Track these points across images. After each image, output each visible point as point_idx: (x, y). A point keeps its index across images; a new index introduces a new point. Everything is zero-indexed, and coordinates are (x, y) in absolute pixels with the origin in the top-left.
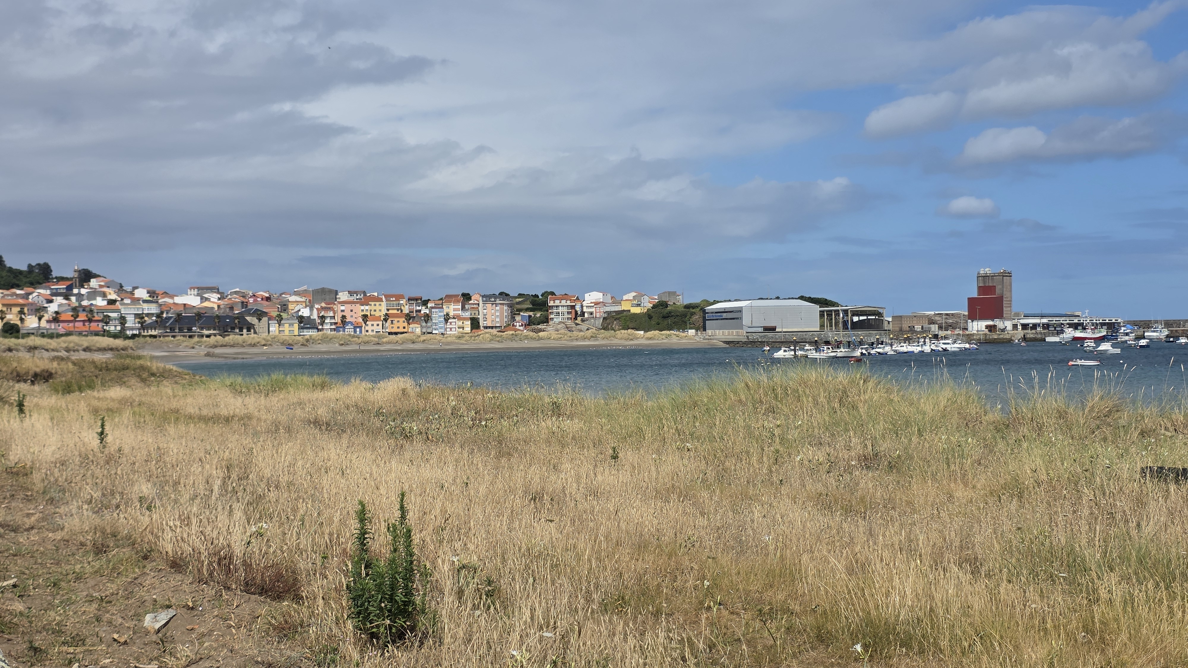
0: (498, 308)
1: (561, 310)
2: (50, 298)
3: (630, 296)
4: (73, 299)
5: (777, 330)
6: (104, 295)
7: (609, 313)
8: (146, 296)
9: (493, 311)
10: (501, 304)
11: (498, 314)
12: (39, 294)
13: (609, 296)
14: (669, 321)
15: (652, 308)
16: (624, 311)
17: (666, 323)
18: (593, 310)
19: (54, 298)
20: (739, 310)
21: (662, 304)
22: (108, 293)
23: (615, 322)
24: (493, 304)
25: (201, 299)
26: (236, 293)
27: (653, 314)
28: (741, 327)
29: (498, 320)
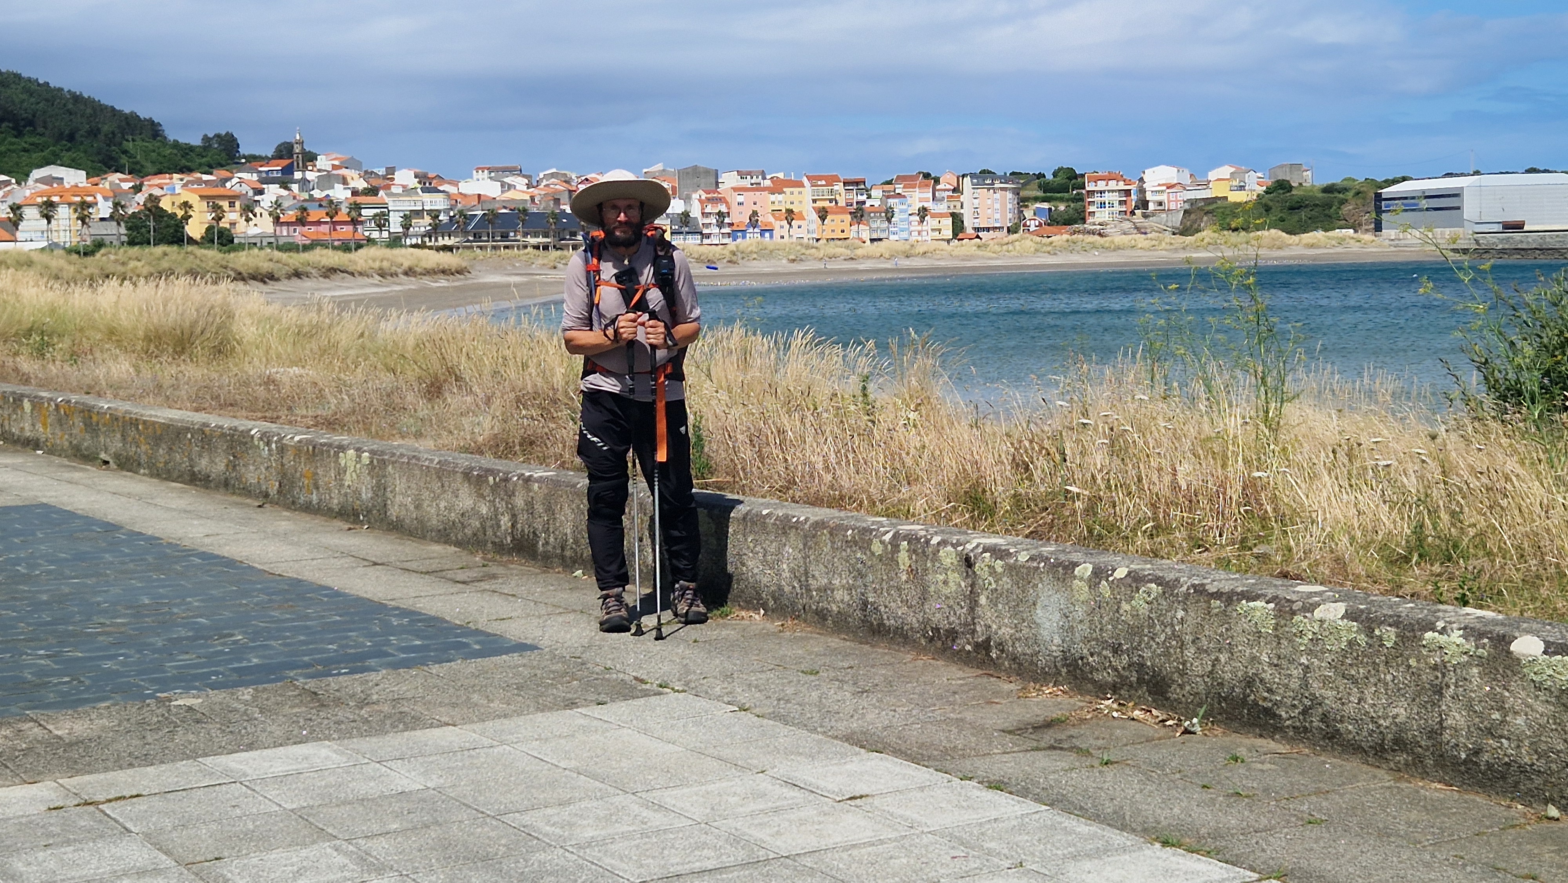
0: (997, 196)
1: (1107, 197)
2: (258, 186)
3: (1225, 171)
4: (295, 187)
5: (1526, 228)
6: (344, 181)
7: (1193, 202)
8: (413, 183)
9: (989, 202)
10: (1002, 189)
11: (997, 206)
12: (241, 182)
13: (1187, 173)
14: (1303, 214)
15: (1266, 192)
16: (1217, 198)
17: (1296, 218)
18: (1163, 197)
19: (265, 186)
20: (1456, 195)
21: (1282, 186)
22: (349, 179)
23: (1205, 218)
24: (989, 189)
25: (502, 186)
26: (553, 175)
27: (1271, 204)
28: (1460, 223)
29: (997, 216)
